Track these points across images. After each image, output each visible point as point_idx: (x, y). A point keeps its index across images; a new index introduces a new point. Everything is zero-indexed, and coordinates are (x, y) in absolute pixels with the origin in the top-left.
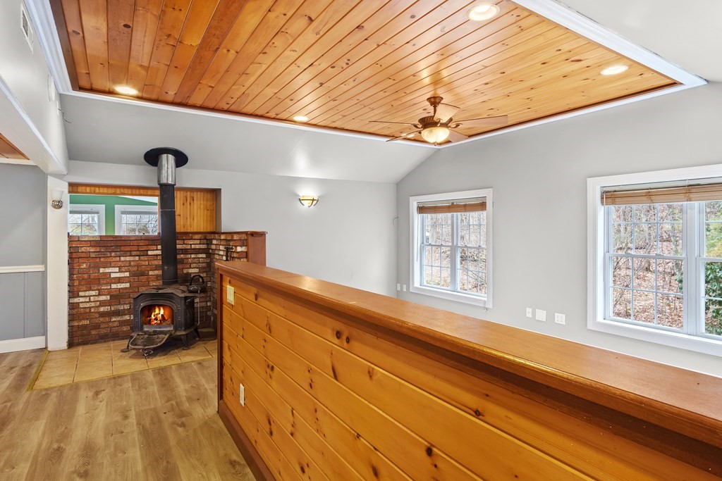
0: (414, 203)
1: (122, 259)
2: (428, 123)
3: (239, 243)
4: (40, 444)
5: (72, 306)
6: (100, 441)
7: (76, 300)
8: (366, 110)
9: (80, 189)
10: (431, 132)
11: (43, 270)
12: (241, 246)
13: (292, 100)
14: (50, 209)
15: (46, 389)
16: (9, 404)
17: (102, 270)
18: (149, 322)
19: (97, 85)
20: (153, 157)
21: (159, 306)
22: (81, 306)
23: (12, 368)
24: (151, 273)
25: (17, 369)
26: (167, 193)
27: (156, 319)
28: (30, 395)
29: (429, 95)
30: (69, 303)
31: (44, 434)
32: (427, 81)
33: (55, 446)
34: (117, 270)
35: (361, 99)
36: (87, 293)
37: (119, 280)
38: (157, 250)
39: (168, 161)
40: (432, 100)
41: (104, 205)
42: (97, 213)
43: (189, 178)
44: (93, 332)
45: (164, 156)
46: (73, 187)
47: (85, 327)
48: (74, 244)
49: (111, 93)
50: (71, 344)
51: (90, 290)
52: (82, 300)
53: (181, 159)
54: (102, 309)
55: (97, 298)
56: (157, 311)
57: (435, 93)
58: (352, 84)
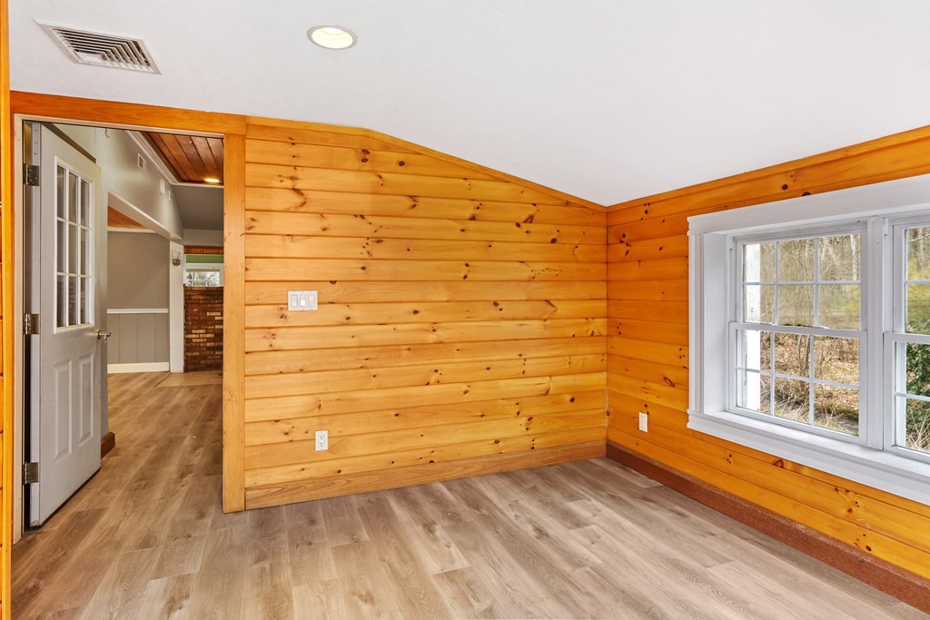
5: (187, 341)
7: (190, 336)
9: (193, 250)
11: (167, 312)
14: (171, 265)
17: (208, 314)
22: (194, 340)
30: (185, 339)
34: (220, 314)
36: (198, 331)
44: (202, 362)
46: (188, 249)
47: (196, 357)
48: (188, 292)
50: (186, 370)
51: (200, 329)
52: (194, 336)
54: (208, 344)
55: (205, 336)
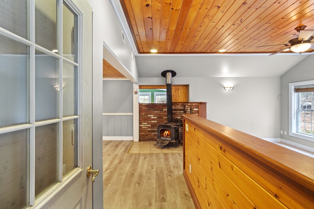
0: (292, 87)
1: (155, 112)
2: (295, 42)
3: (195, 107)
4: (129, 170)
5: (140, 127)
6: (144, 174)
7: (141, 125)
8: (256, 41)
9: (142, 87)
10: (297, 46)
11: (132, 115)
12: (196, 108)
13: (217, 43)
14: (134, 94)
15: (132, 154)
16: (122, 156)
17: (148, 116)
18: (163, 136)
19: (145, 51)
20: (164, 74)
21: (166, 130)
22: (143, 127)
23: (124, 145)
24: (164, 117)
25: (125, 146)
26: (169, 87)
27: (165, 135)
28: (128, 155)
29: (296, 26)
30: (139, 126)
31: (130, 168)
32: (294, 18)
33: (132, 172)
34: (153, 116)
35: (252, 37)
36: (144, 123)
37: (154, 120)
38: (166, 109)
39: (169, 75)
40: (299, 28)
41: (151, 93)
42: (149, 95)
43: (177, 81)
44: (146, 137)
45: (168, 73)
46: (141, 87)
47: (144, 135)
48: (140, 105)
49: (149, 53)
50: (140, 140)
51: (145, 122)
52: (143, 125)
53: (174, 74)
54: (149, 129)
55: (147, 125)
56: (166, 132)
57: (300, 24)
58: (246, 30)
